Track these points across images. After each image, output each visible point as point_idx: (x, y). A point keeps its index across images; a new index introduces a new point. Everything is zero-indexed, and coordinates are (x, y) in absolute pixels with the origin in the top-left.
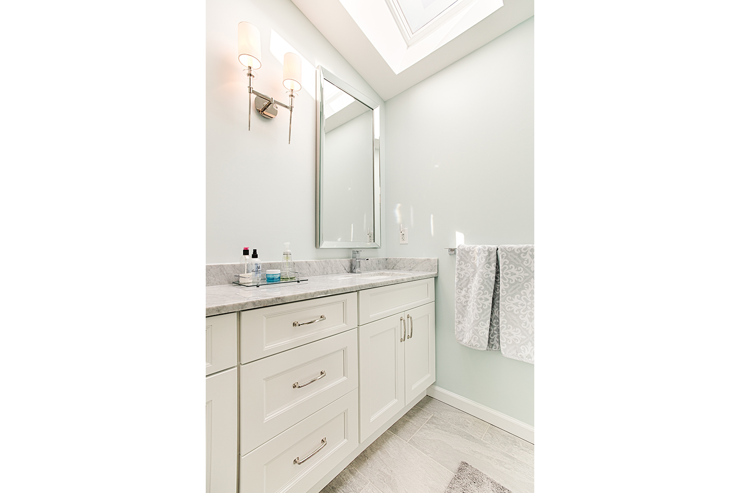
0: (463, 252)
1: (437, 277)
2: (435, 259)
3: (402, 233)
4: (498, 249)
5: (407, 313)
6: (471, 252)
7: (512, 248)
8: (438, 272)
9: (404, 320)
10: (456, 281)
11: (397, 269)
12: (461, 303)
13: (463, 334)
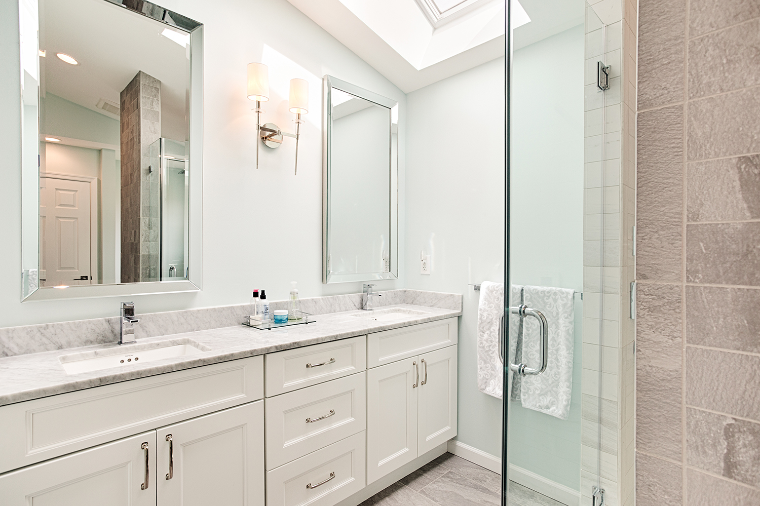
0: (488, 291)
1: (461, 316)
2: (458, 296)
3: (424, 262)
4: (522, 290)
5: (421, 357)
6: (495, 292)
7: (536, 289)
8: (462, 311)
9: (417, 366)
10: (478, 324)
11: (416, 304)
12: (483, 348)
13: (486, 382)
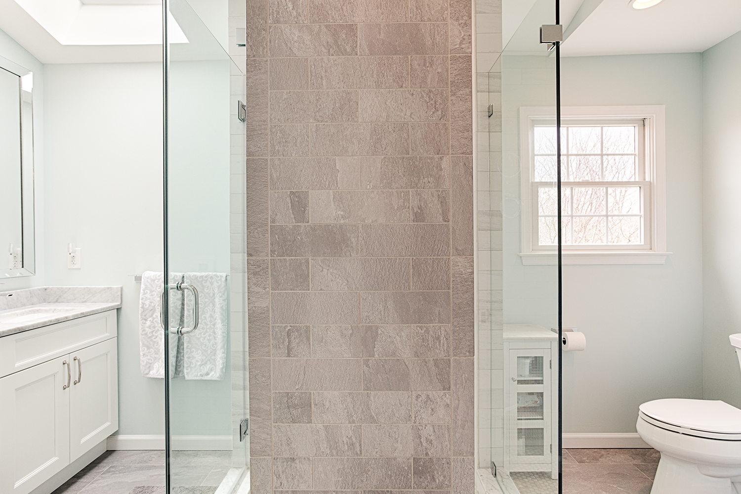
0: (149, 281)
1: (121, 308)
2: (117, 288)
3: (72, 255)
4: (183, 277)
6: (157, 280)
7: (195, 275)
8: (121, 303)
9: (68, 365)
10: (140, 312)
12: (146, 334)
13: (149, 367)
